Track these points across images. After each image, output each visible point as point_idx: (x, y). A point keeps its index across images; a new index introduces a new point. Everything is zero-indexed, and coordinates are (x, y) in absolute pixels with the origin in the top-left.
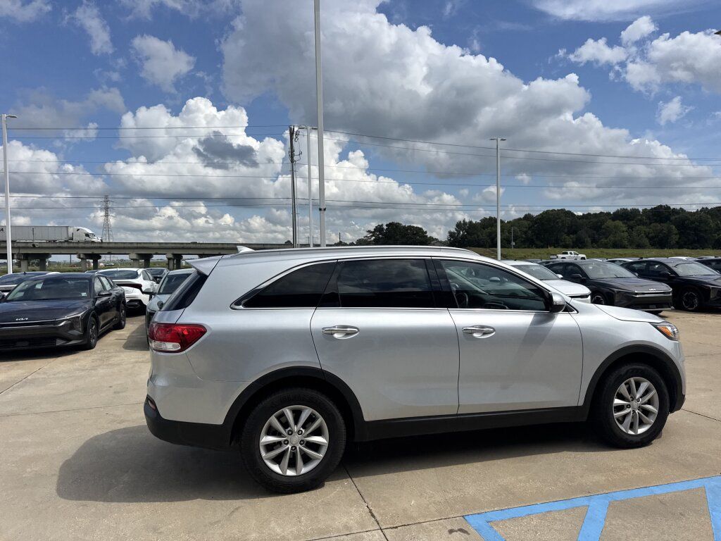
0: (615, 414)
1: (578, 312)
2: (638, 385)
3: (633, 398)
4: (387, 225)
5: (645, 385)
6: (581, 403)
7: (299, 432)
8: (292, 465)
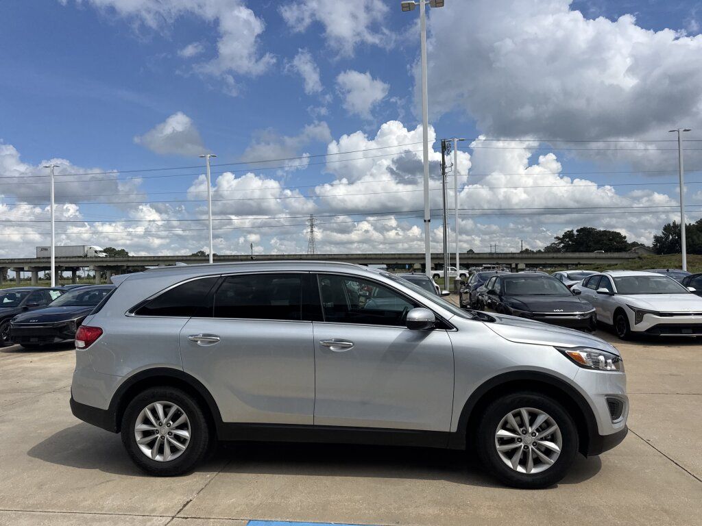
0: (498, 447)
1: (458, 330)
2: (533, 417)
3: (525, 432)
4: (577, 231)
5: (542, 417)
6: (454, 429)
7: (168, 424)
8: (161, 451)
